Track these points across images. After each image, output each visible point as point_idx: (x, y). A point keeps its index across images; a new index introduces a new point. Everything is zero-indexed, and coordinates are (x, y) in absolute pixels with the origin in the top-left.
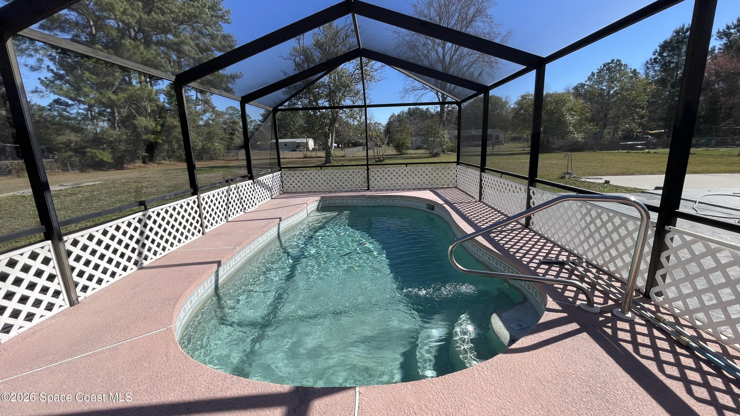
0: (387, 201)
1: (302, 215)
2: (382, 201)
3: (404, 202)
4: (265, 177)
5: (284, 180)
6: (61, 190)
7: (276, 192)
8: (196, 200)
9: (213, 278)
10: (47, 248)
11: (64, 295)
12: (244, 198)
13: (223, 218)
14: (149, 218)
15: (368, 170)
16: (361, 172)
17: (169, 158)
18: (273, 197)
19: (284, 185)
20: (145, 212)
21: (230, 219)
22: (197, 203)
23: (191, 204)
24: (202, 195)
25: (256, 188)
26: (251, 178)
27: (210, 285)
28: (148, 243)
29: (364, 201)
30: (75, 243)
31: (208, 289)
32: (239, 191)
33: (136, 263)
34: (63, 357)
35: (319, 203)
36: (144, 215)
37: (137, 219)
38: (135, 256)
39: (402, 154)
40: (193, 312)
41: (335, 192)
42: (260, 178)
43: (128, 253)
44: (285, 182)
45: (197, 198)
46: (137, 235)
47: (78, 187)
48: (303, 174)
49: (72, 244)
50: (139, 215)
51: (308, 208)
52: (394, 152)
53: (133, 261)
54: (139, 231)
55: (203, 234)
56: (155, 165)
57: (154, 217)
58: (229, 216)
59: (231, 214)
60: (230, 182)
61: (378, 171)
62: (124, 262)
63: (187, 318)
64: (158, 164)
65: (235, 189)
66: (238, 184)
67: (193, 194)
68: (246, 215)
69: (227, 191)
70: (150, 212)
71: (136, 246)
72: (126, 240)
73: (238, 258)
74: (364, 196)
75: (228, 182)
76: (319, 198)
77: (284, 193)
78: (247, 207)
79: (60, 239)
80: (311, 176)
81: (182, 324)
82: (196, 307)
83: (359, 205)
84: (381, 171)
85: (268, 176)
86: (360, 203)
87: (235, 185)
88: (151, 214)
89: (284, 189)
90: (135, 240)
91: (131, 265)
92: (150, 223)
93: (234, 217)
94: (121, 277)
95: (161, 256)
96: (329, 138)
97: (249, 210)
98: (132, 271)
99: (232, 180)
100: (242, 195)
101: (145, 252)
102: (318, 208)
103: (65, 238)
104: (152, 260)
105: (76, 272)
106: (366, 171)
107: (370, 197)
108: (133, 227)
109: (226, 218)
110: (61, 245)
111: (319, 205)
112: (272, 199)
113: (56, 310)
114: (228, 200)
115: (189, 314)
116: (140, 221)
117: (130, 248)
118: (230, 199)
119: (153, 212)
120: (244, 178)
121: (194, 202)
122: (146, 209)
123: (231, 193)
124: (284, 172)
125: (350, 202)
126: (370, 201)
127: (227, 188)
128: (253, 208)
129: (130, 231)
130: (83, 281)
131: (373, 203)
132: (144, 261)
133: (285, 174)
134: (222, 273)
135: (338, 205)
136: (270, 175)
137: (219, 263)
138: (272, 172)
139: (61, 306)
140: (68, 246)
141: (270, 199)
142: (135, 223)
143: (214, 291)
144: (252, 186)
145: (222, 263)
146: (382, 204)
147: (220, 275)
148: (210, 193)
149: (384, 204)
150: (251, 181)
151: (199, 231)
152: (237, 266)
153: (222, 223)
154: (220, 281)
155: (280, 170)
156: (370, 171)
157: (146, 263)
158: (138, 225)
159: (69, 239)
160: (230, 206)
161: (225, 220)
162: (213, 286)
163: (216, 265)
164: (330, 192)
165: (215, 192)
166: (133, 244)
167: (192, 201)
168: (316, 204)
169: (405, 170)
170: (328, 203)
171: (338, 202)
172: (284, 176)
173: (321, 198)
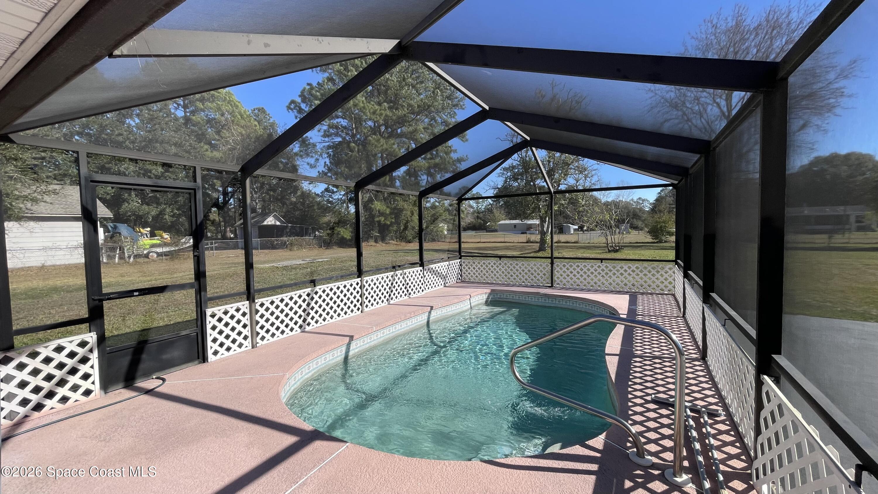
0: (566, 302)
1: (465, 306)
2: (559, 301)
3: (586, 306)
4: (439, 264)
5: (462, 268)
7: (452, 280)
8: (360, 282)
9: (344, 349)
10: (246, 306)
11: (249, 339)
12: (410, 284)
13: (385, 300)
14: (316, 293)
15: (552, 263)
16: (544, 265)
17: (397, 238)
18: (447, 285)
19: (463, 274)
20: (313, 289)
21: (392, 302)
22: (359, 285)
23: (354, 285)
24: (365, 279)
25: (427, 275)
26: (422, 265)
27: (339, 354)
28: (312, 313)
29: (538, 299)
30: (262, 305)
31: (337, 357)
32: (406, 276)
33: (301, 327)
35: (488, 296)
36: (312, 291)
37: (306, 293)
38: (300, 322)
39: (660, 242)
40: (318, 371)
41: (513, 286)
42: (431, 266)
43: (296, 318)
44: (464, 270)
45: (361, 281)
46: (304, 306)
48: (482, 263)
49: (260, 306)
50: (308, 290)
51: (473, 300)
53: (298, 325)
54: (306, 302)
55: (362, 312)
56: (384, 245)
57: (320, 292)
58: (392, 299)
59: (394, 297)
60: (397, 268)
61: (564, 266)
62: (292, 324)
63: (310, 374)
64: (386, 243)
65: (401, 275)
66: (405, 271)
67: (358, 277)
68: (410, 300)
69: (392, 277)
70: (317, 289)
71: (303, 314)
72: (296, 308)
73: (374, 337)
74: (538, 293)
75: (394, 268)
76: (488, 291)
77: (463, 282)
78: (412, 293)
79: (254, 301)
80: (490, 266)
81: (304, 378)
82: (321, 369)
83: (533, 303)
84: (567, 266)
85: (442, 264)
86: (534, 301)
87: (401, 271)
88: (318, 290)
89: (463, 277)
90: (302, 309)
91: (296, 328)
92: (316, 297)
93: (397, 300)
94: (288, 335)
95: (321, 325)
96: (545, 222)
97: (415, 296)
98: (297, 332)
99: (399, 266)
100: (408, 281)
101: (309, 320)
102: (486, 302)
103: (256, 301)
104: (313, 327)
105: (259, 325)
106: (550, 265)
107: (546, 295)
108: (302, 299)
109: (387, 300)
110: (253, 305)
111: (488, 298)
112: (445, 286)
113: (243, 348)
114: (392, 284)
115: (313, 372)
116: (308, 295)
117: (298, 315)
118: (394, 284)
119: (320, 289)
120: (413, 265)
121: (357, 284)
122: (315, 286)
123: (396, 278)
124: (463, 261)
125: (522, 299)
126: (545, 300)
127: (392, 273)
128: (419, 294)
129: (300, 302)
130: (262, 333)
131: (549, 302)
132: (307, 327)
133: (464, 263)
134: (355, 347)
135: (510, 300)
136: (445, 263)
137: (351, 338)
138: (449, 259)
139: (246, 347)
140: (258, 307)
141: (442, 287)
142: (304, 296)
143: (343, 360)
144: (421, 273)
145: (354, 338)
146: (559, 306)
147: (351, 348)
148: (375, 277)
149: (562, 306)
150: (421, 268)
151: (358, 309)
152: (372, 344)
153: (383, 305)
154: (351, 353)
155: (460, 258)
156: (555, 266)
157: (308, 328)
158: (307, 298)
159: (259, 301)
160: (394, 290)
161: (386, 302)
162: (343, 356)
163: (348, 339)
164: (508, 285)
165: (380, 276)
166: (300, 312)
167: (356, 282)
168: (485, 297)
169: (599, 267)
170: (499, 297)
171: (510, 298)
172: (464, 265)
173: (492, 291)
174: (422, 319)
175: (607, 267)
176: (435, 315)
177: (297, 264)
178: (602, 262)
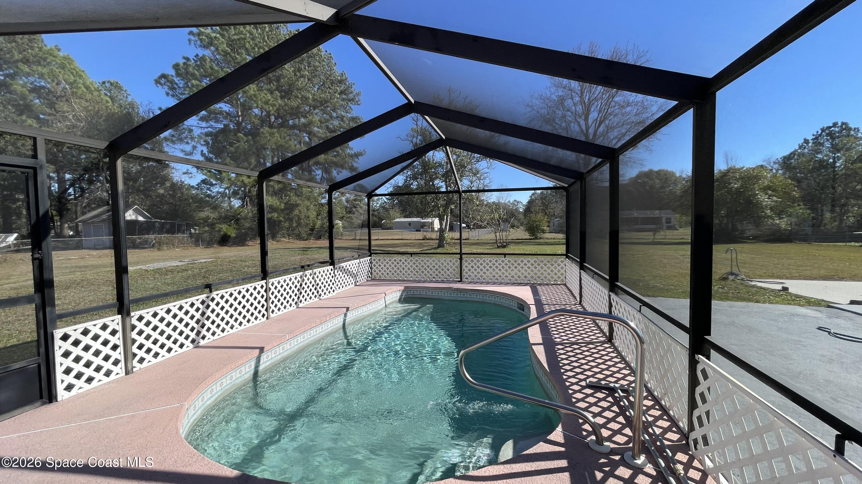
0: (477, 296)
1: (380, 304)
2: (470, 295)
3: (495, 298)
4: (349, 263)
5: (373, 266)
6: (177, 266)
7: (362, 278)
8: (265, 285)
9: (253, 364)
10: (116, 322)
11: (122, 364)
12: (320, 284)
13: (293, 304)
14: (213, 300)
15: (461, 259)
16: (454, 261)
17: (289, 236)
18: (358, 284)
19: (373, 272)
20: (208, 295)
21: (301, 305)
22: (264, 288)
23: (259, 288)
24: (271, 281)
25: (337, 274)
26: (332, 263)
27: (247, 370)
28: (208, 324)
29: (451, 294)
30: (140, 319)
31: (246, 373)
32: (316, 277)
33: (193, 341)
34: (96, 417)
35: (402, 293)
36: (208, 297)
37: (200, 301)
38: (193, 335)
39: (536, 238)
40: (222, 394)
41: (424, 282)
42: (342, 264)
43: (187, 331)
44: (374, 268)
45: (266, 283)
46: (198, 315)
47: (192, 264)
48: (393, 260)
49: (137, 320)
50: (203, 297)
51: (387, 298)
52: (527, 236)
53: (190, 339)
54: (200, 312)
55: (267, 318)
56: (275, 243)
57: (218, 299)
58: (301, 302)
59: (303, 300)
60: (306, 267)
61: (472, 261)
62: (181, 339)
63: (213, 399)
64: (277, 241)
65: (311, 275)
66: (315, 270)
67: (263, 279)
68: (320, 302)
69: (301, 277)
70: (214, 294)
71: (195, 326)
72: (187, 319)
73: (287, 346)
74: (450, 288)
75: (303, 268)
76: (402, 288)
77: (373, 280)
78: (323, 294)
79: (128, 314)
80: (401, 263)
81: (206, 405)
82: (227, 390)
83: (445, 298)
84: (475, 261)
85: (353, 262)
86: (446, 296)
87: (311, 271)
88: (215, 296)
89: (373, 276)
90: (195, 319)
91: (188, 343)
92: (213, 305)
93: (307, 303)
94: (177, 353)
95: (220, 337)
96: (443, 220)
97: (325, 297)
98: (188, 348)
99: (309, 266)
100: (318, 281)
101: (204, 332)
102: (400, 299)
103: (132, 314)
104: (210, 340)
105: (137, 344)
106: (459, 261)
107: (458, 290)
108: (195, 307)
109: (296, 303)
110: (128, 320)
111: (401, 296)
112: (356, 285)
113: (113, 377)
114: (301, 285)
115: (216, 396)
116: (203, 302)
117: (190, 327)
118: (304, 285)
119: (217, 295)
120: (323, 263)
121: (262, 287)
122: (211, 291)
123: (306, 279)
124: (373, 258)
125: (435, 295)
126: (457, 294)
127: (301, 273)
128: (330, 295)
129: (192, 311)
130: (141, 353)
131: (460, 296)
132: (201, 341)
133: (374, 260)
134: (265, 360)
135: (423, 296)
136: (355, 261)
137: (262, 350)
138: (359, 257)
139: (117, 374)
140: (134, 321)
141: (353, 286)
142: (198, 304)
143: (252, 377)
144: (332, 273)
145: (265, 349)
146: (470, 299)
147: (262, 362)
148: (281, 279)
149: (473, 299)
150: (332, 267)
151: (263, 316)
152: (286, 354)
153: (292, 309)
154: (261, 368)
155: (370, 256)
156: (463, 261)
157: (202, 343)
158: (201, 306)
159: (135, 314)
160: (303, 292)
161: (295, 306)
162: (252, 372)
163: (257, 351)
164: (419, 282)
165: (287, 277)
166: (193, 323)
167: (260, 285)
168: (399, 294)
169: (503, 261)
170: (412, 293)
171: (423, 294)
172: (374, 262)
173: (406, 288)
174: (338, 322)
175: (509, 261)
176: (351, 316)
177: (173, 266)
178: (505, 257)
